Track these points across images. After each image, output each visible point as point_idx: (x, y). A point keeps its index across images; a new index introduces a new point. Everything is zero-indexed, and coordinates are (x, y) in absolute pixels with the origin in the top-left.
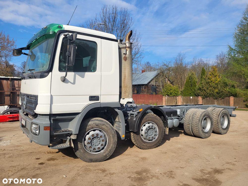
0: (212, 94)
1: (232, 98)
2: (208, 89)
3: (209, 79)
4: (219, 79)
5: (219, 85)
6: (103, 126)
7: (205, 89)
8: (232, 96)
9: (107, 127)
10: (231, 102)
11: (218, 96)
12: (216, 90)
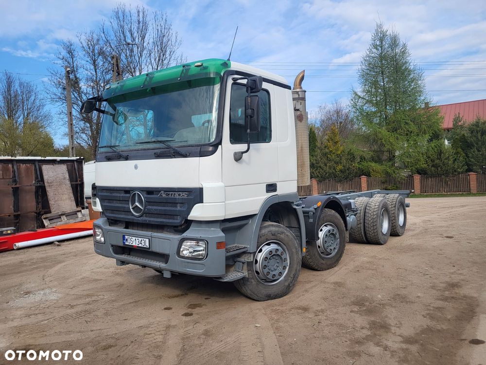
0: (333, 173)
1: (364, 179)
2: (326, 165)
3: (325, 147)
4: (342, 148)
5: (343, 158)
6: (281, 236)
7: (322, 166)
8: (363, 175)
9: (287, 235)
10: (362, 185)
11: (343, 177)
12: (340, 167)
